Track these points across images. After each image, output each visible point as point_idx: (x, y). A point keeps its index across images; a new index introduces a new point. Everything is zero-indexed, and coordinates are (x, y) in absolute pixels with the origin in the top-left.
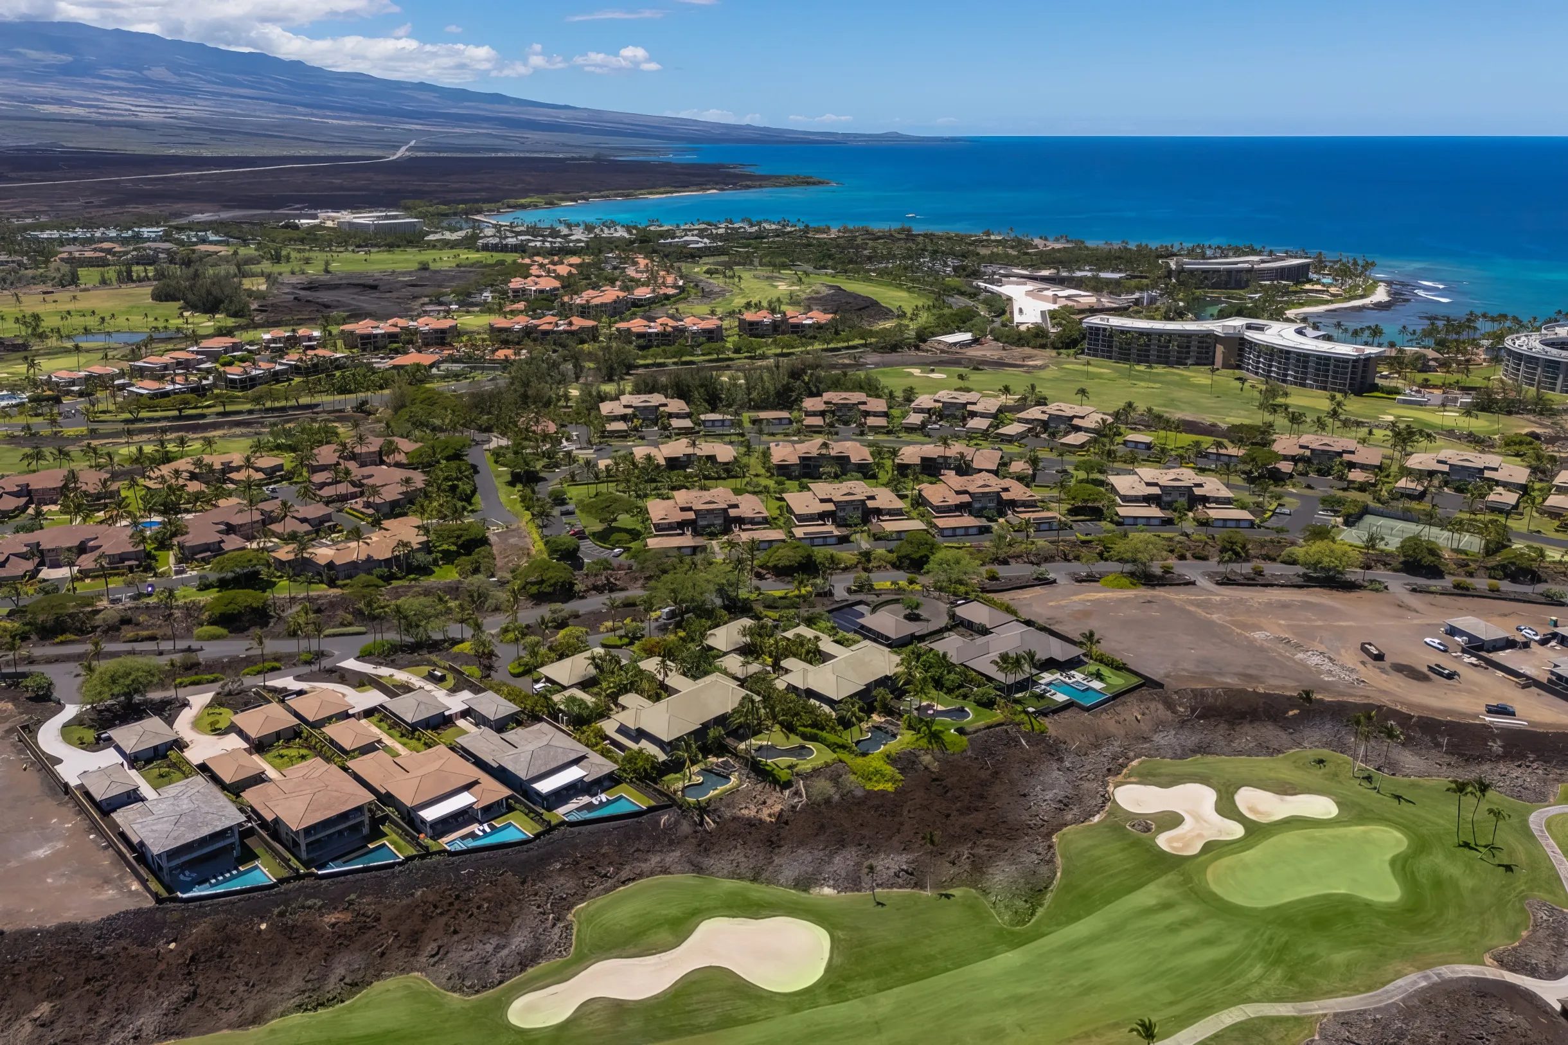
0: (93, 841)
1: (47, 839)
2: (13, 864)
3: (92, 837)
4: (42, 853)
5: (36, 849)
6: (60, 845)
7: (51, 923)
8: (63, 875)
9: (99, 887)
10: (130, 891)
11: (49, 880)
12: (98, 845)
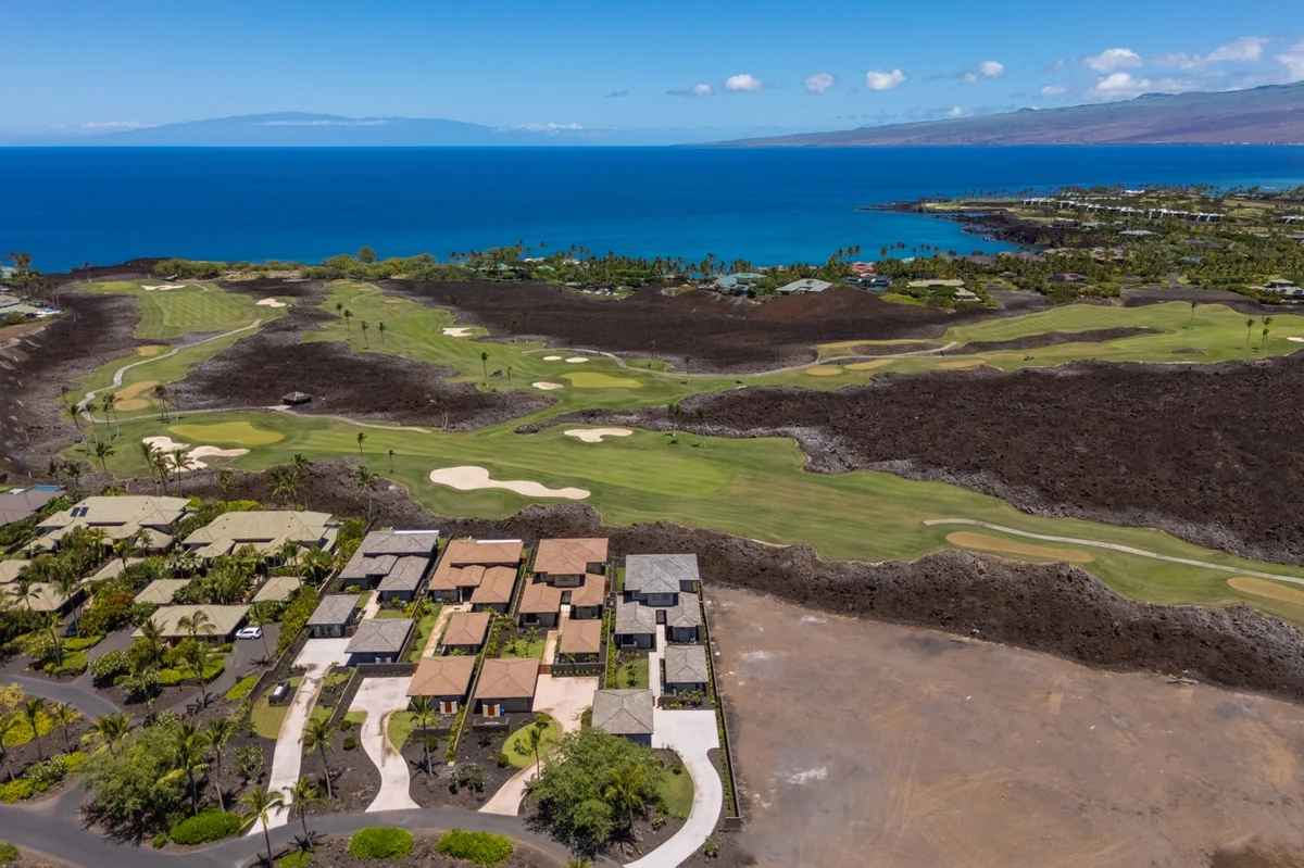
0: (719, 650)
1: (752, 666)
2: (785, 654)
3: (718, 654)
4: (761, 655)
5: (761, 661)
6: (745, 656)
7: (768, 598)
8: (751, 630)
9: (731, 611)
10: (712, 600)
11: (762, 629)
12: (716, 644)
